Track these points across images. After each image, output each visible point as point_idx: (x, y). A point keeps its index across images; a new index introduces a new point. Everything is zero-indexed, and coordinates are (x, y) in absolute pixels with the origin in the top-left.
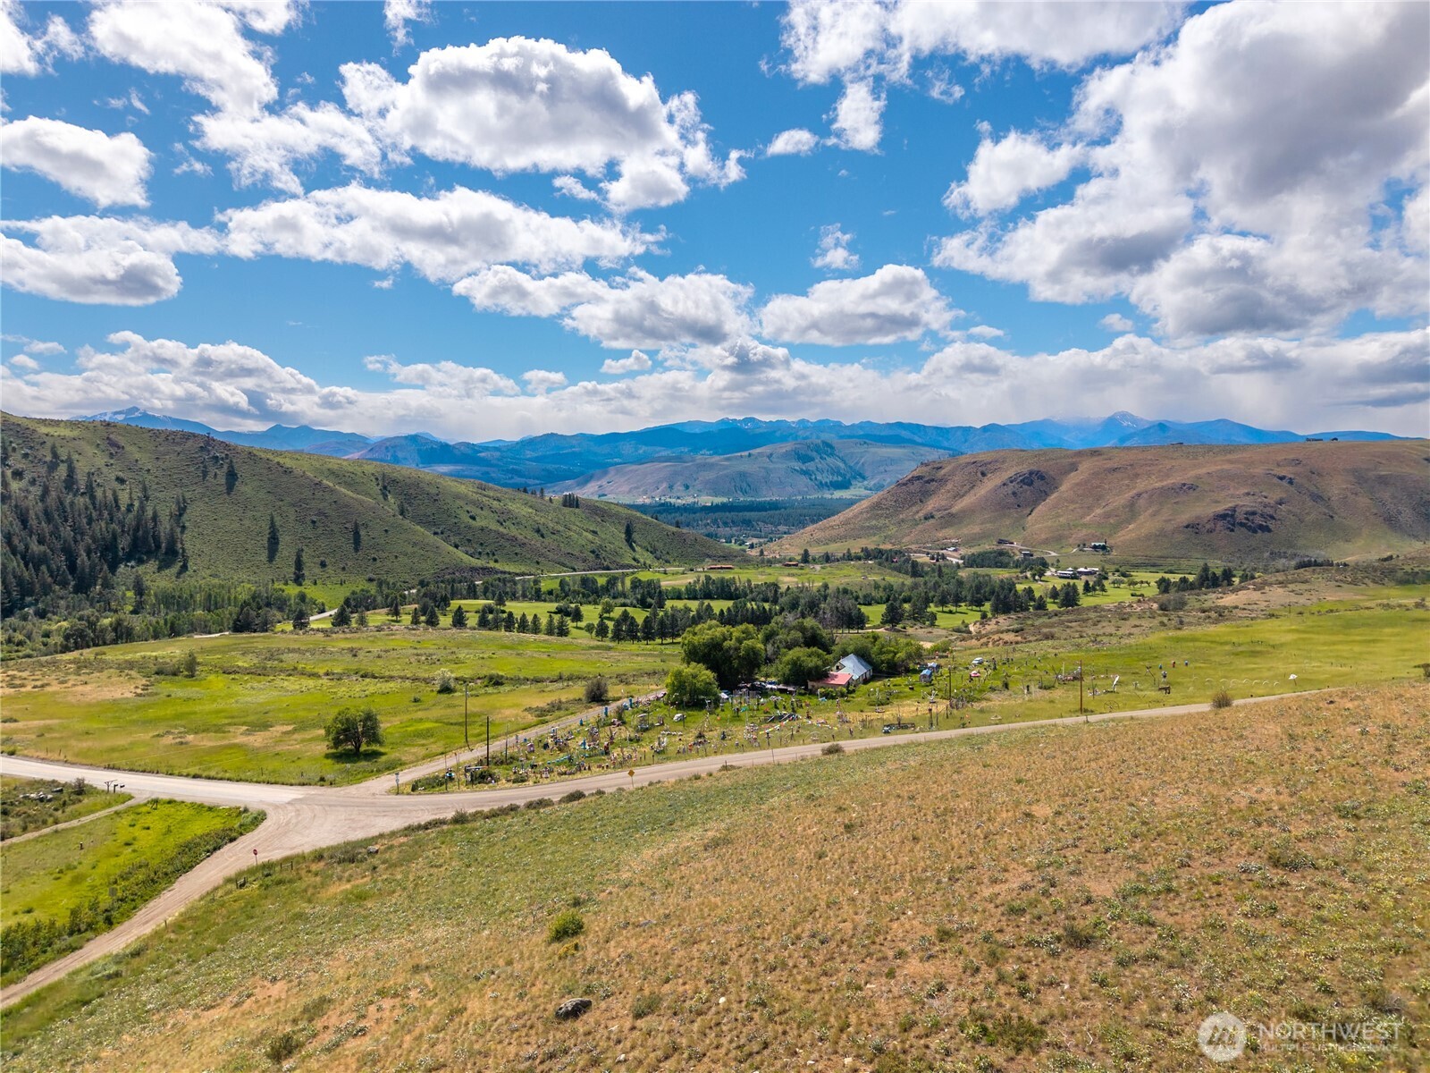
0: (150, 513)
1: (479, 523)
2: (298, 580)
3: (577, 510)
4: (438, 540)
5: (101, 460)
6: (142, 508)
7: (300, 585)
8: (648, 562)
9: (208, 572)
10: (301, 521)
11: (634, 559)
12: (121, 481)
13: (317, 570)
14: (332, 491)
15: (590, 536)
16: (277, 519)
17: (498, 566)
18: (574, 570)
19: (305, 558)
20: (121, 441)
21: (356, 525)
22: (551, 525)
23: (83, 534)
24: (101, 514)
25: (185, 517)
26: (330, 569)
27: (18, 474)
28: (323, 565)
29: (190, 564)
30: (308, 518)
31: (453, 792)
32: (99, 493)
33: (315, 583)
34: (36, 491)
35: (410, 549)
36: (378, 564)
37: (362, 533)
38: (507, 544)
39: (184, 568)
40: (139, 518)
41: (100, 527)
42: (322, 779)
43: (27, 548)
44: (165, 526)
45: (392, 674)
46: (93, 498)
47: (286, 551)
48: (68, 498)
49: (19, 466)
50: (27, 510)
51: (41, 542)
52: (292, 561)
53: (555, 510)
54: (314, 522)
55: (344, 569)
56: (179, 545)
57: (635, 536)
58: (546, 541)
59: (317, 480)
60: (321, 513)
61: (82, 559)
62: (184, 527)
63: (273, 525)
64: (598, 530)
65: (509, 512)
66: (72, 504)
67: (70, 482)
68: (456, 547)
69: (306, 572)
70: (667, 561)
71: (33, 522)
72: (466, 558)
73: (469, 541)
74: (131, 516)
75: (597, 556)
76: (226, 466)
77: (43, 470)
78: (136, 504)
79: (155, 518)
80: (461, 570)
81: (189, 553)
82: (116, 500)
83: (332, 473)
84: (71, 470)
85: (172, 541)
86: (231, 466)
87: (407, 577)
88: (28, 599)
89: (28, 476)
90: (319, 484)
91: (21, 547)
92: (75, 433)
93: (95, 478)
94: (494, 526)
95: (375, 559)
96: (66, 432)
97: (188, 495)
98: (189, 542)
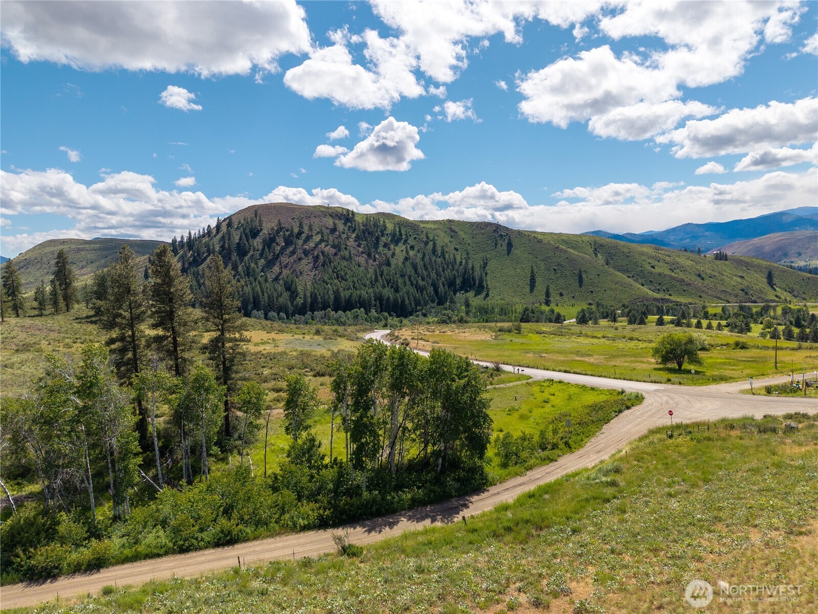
0: (470, 266)
1: (657, 270)
2: (547, 303)
3: (727, 262)
4: (631, 281)
5: (447, 240)
6: (467, 263)
7: (549, 305)
8: (788, 299)
9: (500, 297)
10: (547, 269)
11: (776, 296)
12: (456, 249)
13: (558, 298)
14: (565, 252)
15: (739, 280)
16: (535, 268)
17: (672, 298)
18: (729, 302)
19: (551, 291)
20: (456, 229)
21: (580, 271)
22: (708, 272)
23: (441, 276)
24: (448, 267)
25: (487, 268)
26: (565, 297)
27: (412, 248)
28: (561, 295)
29: (490, 293)
30: (552, 268)
32: (447, 256)
33: (558, 305)
34: (420, 255)
35: (613, 286)
36: (594, 295)
37: (584, 276)
38: (678, 284)
39: (487, 295)
40: (465, 269)
41: (448, 273)
43: (417, 282)
44: (477, 273)
46: (444, 258)
47: (540, 286)
48: (434, 258)
49: (413, 244)
50: (417, 264)
51: (423, 279)
52: (544, 293)
53: (709, 262)
54: (555, 270)
55: (573, 297)
56: (485, 283)
57: (775, 280)
58: (706, 282)
59: (557, 245)
60: (559, 265)
61: (441, 289)
62: (486, 274)
63: (532, 272)
64: (744, 275)
65: (678, 263)
66: (435, 261)
67: (434, 251)
68: (643, 285)
69: (551, 299)
70: (804, 299)
71: (419, 270)
73: (651, 282)
74: (461, 267)
75: (746, 293)
76: (506, 240)
77: (422, 245)
78: (464, 261)
79: (473, 268)
81: (490, 287)
82: (455, 259)
83: (564, 241)
84: (435, 245)
85: (481, 281)
86: (510, 240)
88: (418, 308)
89: (416, 249)
90: (557, 248)
91: (415, 282)
92: (436, 226)
93: (445, 248)
95: (592, 292)
96: (432, 226)
97: (488, 256)
98: (490, 282)
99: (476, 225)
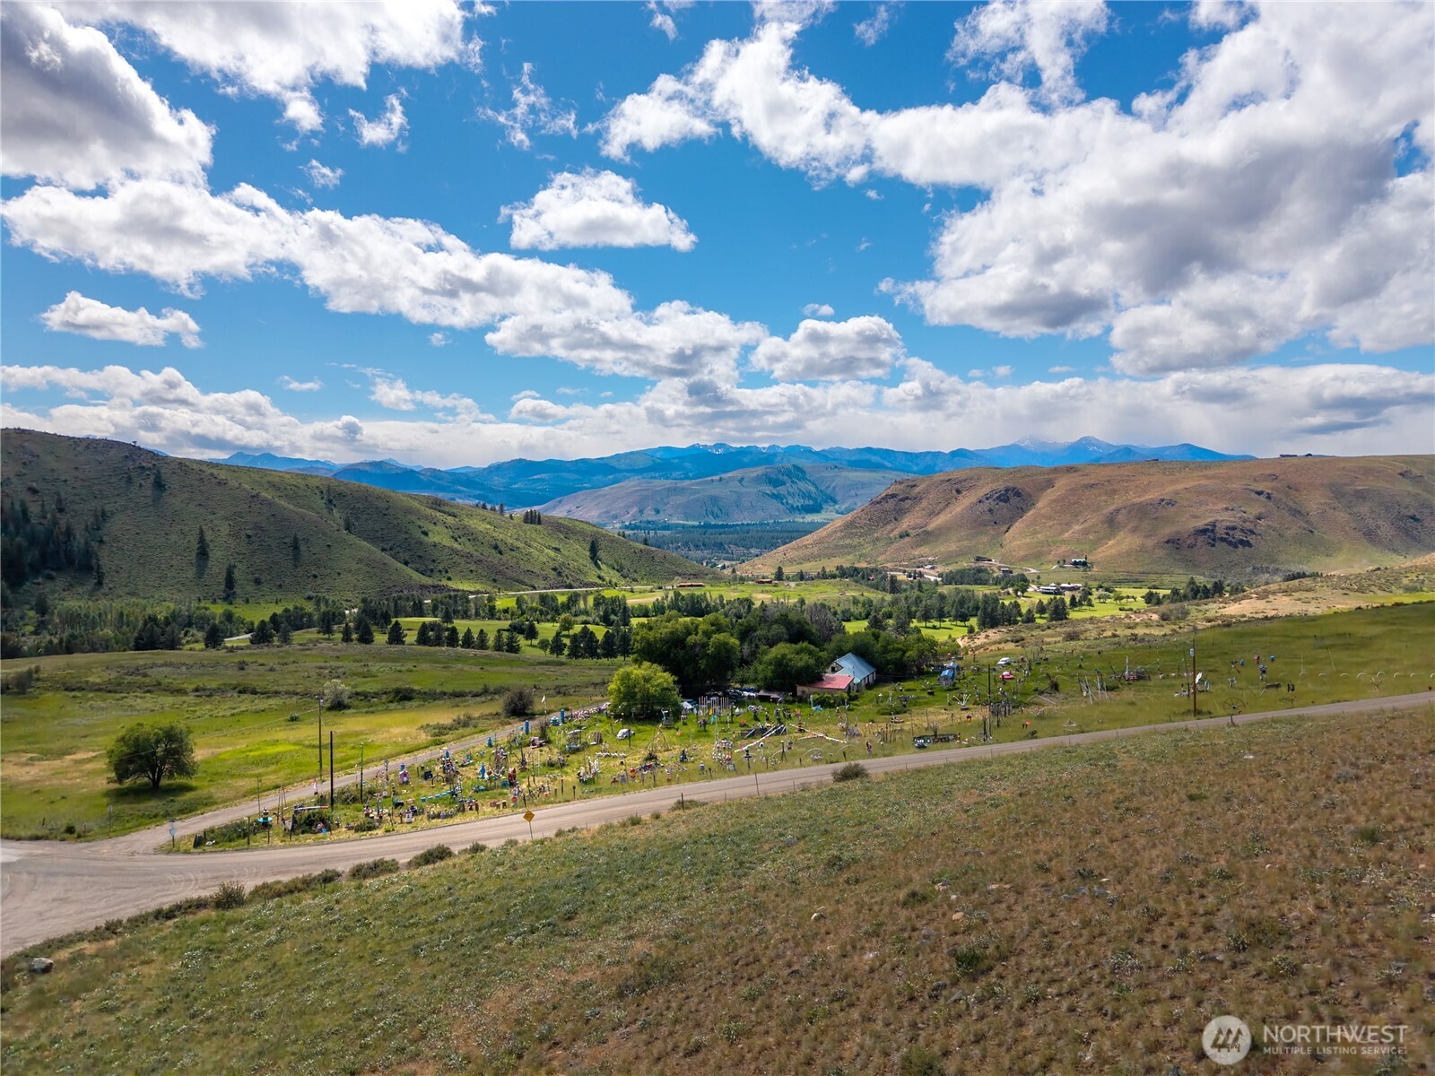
0: (63, 526)
1: (433, 538)
2: (229, 597)
3: (538, 527)
4: (387, 557)
5: (11, 470)
6: (55, 521)
7: (231, 603)
8: (614, 580)
9: (127, 589)
10: (235, 536)
11: (599, 577)
12: (32, 491)
13: (250, 588)
14: (271, 504)
15: (552, 553)
16: (209, 536)
17: (451, 584)
18: (534, 588)
19: (237, 574)
20: (36, 450)
21: (296, 540)
22: (510, 541)
25: (103, 531)
26: (265, 587)
28: (258, 582)
29: (106, 581)
30: (243, 533)
31: (256, 848)
33: (247, 601)
35: (354, 566)
36: (319, 581)
37: (303, 548)
38: (462, 561)
39: (100, 583)
40: (50, 531)
42: (70, 830)
44: (80, 539)
45: (281, 689)
47: (217, 566)
52: (222, 578)
53: (514, 526)
54: (249, 537)
55: (280, 586)
56: (95, 561)
57: (601, 554)
58: (504, 558)
59: (254, 493)
60: (257, 527)
62: (101, 541)
63: (202, 540)
64: (560, 546)
65: (465, 527)
68: (406, 563)
69: (237, 590)
70: (635, 580)
72: (416, 576)
73: (420, 557)
74: (41, 529)
75: (560, 574)
76: (152, 477)
78: (49, 516)
79: (68, 531)
80: (410, 588)
81: (105, 569)
82: (24, 512)
83: (273, 485)
85: (88, 553)
86: (158, 476)
87: (349, 595)
90: (257, 496)
94: (447, 542)
95: (315, 576)
97: (107, 508)
98: (106, 560)
99: (84, 444)
